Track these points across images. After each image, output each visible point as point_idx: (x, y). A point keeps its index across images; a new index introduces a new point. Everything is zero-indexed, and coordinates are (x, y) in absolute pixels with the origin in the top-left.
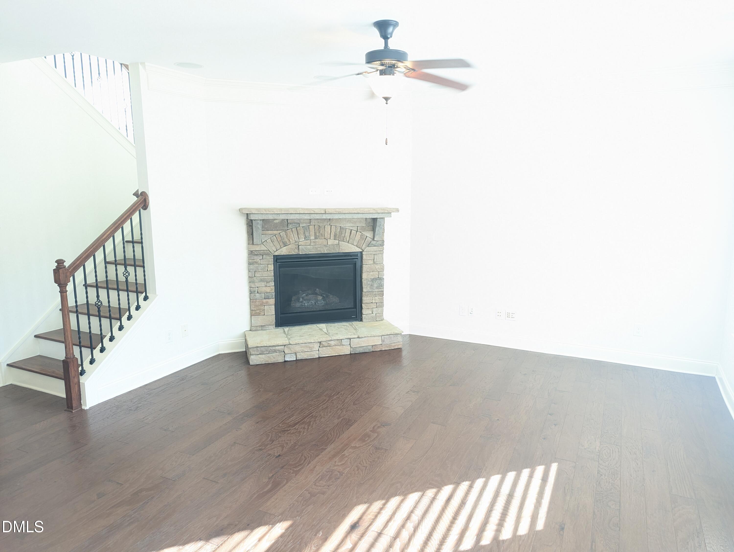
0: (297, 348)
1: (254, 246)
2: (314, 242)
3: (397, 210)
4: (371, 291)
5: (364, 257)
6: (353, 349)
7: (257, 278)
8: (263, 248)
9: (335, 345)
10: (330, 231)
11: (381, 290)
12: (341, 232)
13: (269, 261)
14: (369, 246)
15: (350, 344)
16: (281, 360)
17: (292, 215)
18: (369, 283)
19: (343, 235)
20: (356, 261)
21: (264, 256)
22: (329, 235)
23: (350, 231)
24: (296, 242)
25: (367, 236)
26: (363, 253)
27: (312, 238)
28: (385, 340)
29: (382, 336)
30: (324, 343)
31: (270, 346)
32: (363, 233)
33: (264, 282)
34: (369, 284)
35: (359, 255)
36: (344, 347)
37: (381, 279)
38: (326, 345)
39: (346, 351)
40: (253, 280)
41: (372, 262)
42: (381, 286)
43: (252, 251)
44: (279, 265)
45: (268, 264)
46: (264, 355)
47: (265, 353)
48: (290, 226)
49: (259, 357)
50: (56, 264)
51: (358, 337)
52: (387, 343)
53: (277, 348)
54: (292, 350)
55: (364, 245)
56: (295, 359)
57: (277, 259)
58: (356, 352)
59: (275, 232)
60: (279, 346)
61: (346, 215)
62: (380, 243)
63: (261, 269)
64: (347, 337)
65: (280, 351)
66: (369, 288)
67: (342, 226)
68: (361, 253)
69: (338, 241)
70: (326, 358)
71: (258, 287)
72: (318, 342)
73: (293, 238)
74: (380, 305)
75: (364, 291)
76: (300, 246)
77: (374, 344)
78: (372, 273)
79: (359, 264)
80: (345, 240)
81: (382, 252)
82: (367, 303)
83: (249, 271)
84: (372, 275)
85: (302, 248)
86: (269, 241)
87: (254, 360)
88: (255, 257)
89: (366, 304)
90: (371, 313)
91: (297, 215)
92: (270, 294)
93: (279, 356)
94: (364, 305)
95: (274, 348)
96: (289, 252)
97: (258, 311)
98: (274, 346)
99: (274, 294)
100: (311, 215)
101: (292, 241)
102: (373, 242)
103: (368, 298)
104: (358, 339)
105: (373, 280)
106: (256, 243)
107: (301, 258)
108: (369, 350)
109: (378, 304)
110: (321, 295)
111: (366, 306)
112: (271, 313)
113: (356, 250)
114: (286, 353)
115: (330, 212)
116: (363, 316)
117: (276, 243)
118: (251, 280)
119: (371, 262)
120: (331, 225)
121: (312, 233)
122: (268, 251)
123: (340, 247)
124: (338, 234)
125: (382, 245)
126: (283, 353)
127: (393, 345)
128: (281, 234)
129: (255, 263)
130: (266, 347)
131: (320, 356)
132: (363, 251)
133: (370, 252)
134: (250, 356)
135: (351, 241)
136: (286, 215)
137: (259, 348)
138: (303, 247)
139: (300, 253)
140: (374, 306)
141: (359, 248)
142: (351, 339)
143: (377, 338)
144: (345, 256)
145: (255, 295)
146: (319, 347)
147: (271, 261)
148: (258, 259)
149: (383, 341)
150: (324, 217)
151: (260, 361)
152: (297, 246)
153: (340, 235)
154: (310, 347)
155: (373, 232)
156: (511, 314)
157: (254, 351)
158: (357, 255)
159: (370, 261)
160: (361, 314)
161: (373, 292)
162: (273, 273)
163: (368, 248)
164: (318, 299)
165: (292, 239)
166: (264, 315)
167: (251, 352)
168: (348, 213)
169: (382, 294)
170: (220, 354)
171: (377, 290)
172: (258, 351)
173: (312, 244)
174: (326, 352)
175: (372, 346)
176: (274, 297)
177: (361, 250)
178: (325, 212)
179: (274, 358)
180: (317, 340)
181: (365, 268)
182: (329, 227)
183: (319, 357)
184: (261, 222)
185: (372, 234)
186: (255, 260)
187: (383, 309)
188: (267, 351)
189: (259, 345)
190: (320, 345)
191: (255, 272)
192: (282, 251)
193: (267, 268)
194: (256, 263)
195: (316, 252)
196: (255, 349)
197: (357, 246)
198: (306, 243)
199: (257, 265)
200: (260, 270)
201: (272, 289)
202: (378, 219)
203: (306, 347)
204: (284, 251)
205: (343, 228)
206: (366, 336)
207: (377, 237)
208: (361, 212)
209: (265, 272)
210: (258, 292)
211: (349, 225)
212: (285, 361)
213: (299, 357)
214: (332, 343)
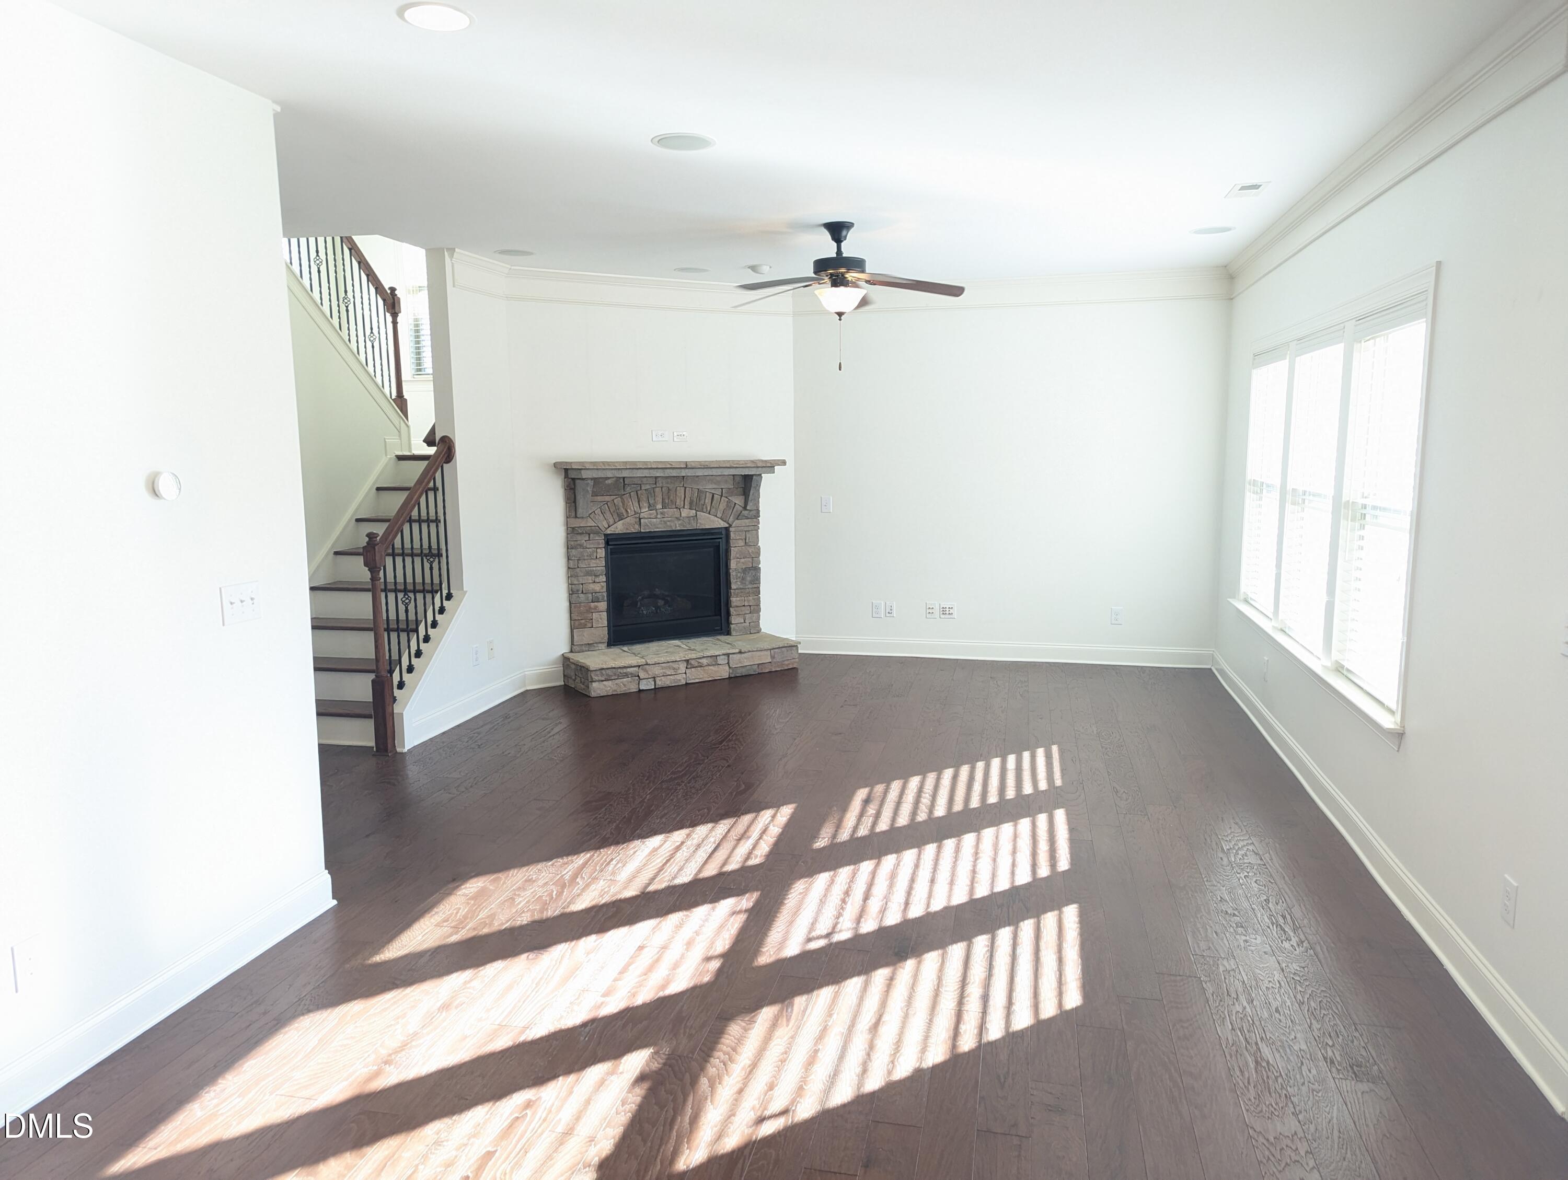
0: (657, 670)
1: (577, 519)
2: (662, 513)
3: (784, 463)
4: (742, 587)
5: (732, 535)
6: (733, 670)
7: (581, 571)
8: (591, 523)
9: (709, 665)
10: (683, 496)
11: (755, 586)
12: (699, 498)
13: (599, 544)
14: (739, 518)
15: (728, 663)
16: (634, 688)
17: (639, 471)
18: (739, 575)
19: (702, 502)
20: (719, 542)
21: (591, 535)
22: (682, 503)
23: (711, 496)
24: (636, 513)
25: (735, 504)
26: (731, 529)
27: (659, 506)
28: (776, 656)
29: (771, 650)
30: (692, 662)
31: (620, 668)
32: (730, 498)
33: (591, 576)
34: (739, 577)
35: (724, 532)
36: (720, 666)
37: (757, 570)
38: (696, 664)
39: (723, 672)
40: (577, 572)
41: (743, 544)
42: (756, 580)
43: (573, 528)
44: (611, 549)
45: (597, 548)
46: (610, 682)
47: (613, 678)
48: (628, 489)
49: (605, 685)
50: (367, 539)
51: (740, 652)
52: (778, 660)
53: (629, 670)
54: (650, 673)
55: (731, 517)
56: (653, 687)
57: (609, 540)
58: (738, 675)
59: (607, 498)
60: (632, 667)
61: (713, 470)
62: (754, 513)
63: (587, 556)
64: (725, 652)
65: (633, 675)
66: (739, 583)
67: (701, 488)
68: (727, 529)
69: (694, 511)
70: (697, 685)
71: (582, 584)
72: (685, 660)
73: (632, 508)
74: (755, 608)
75: (733, 588)
76: (642, 520)
77: (761, 662)
78: (743, 560)
79: (724, 547)
80: (705, 510)
81: (756, 528)
82: (737, 607)
83: (568, 559)
84: (743, 563)
85: (645, 523)
86: (597, 512)
87: (598, 688)
88: (579, 537)
89: (736, 609)
90: (743, 621)
91: (647, 471)
92: (600, 594)
93: (631, 682)
94: (733, 609)
95: (625, 670)
96: (627, 529)
97: (583, 621)
98: (625, 667)
99: (605, 594)
100: (665, 470)
101: (631, 513)
102: (745, 513)
103: (738, 599)
104: (739, 656)
105: (745, 571)
106: (581, 516)
107: (642, 538)
108: (754, 671)
109: (752, 608)
110: (663, 599)
111: (735, 610)
112: (602, 624)
113: (720, 524)
114: (641, 678)
115: (693, 465)
116: (732, 626)
117: (608, 515)
118: (572, 572)
119: (741, 543)
120: (685, 488)
121: (659, 499)
122: (597, 528)
123: (699, 521)
124: (695, 500)
125: (757, 515)
126: (637, 678)
127: (786, 663)
128: (615, 501)
129: (579, 547)
130: (614, 670)
131: (688, 682)
132: (730, 526)
133: (740, 528)
134: (590, 683)
135: (713, 510)
136: (631, 470)
137: (604, 672)
138: (646, 520)
139: (642, 531)
140: (747, 610)
141: (725, 521)
142: (731, 656)
143: (765, 653)
144: (704, 534)
145: (578, 597)
146: (687, 668)
147: (602, 543)
148: (582, 539)
149: (773, 657)
150: (683, 473)
151: (606, 691)
152: (638, 520)
153: (698, 501)
154: (674, 669)
155: (743, 497)
156: (947, 610)
157: (597, 675)
158: (721, 533)
159: (740, 541)
160: (728, 623)
161: (746, 589)
162: (604, 562)
163: (736, 521)
164: (659, 604)
165: (630, 509)
166: (592, 627)
167: (593, 677)
168: (717, 468)
169: (757, 592)
170: (527, 691)
171: (750, 586)
172: (602, 675)
173: (659, 516)
174: (696, 676)
175: (759, 665)
176: (606, 598)
177: (727, 526)
178: (687, 465)
179: (624, 685)
180: (684, 657)
181: (734, 552)
182: (683, 489)
183: (687, 684)
184: (591, 483)
185: (743, 501)
186: (579, 542)
187: (760, 616)
188: (615, 674)
189: (605, 667)
190: (687, 665)
191: (578, 560)
192: (617, 528)
193: (595, 554)
194: (581, 546)
195: (664, 527)
196: (598, 673)
197: (721, 519)
198: (650, 514)
199: (582, 550)
200: (586, 558)
201: (603, 587)
202: (754, 477)
203: (670, 668)
204: (619, 528)
205: (702, 492)
206: (751, 650)
207: (751, 504)
208: (735, 466)
209: (593, 561)
210: (582, 591)
211: (711, 486)
212: (640, 691)
213: (660, 683)
214: (704, 661)
